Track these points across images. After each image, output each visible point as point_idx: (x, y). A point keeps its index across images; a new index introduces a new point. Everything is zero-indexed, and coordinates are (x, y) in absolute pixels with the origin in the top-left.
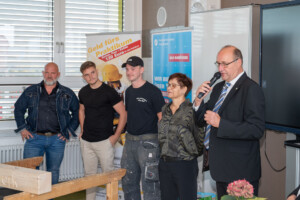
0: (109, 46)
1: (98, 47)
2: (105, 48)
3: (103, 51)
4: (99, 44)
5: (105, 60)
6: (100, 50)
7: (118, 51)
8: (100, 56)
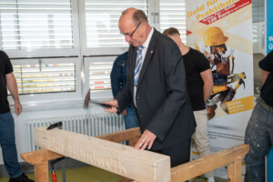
0: (212, 7)
1: (198, 10)
2: (206, 9)
3: (204, 14)
4: (200, 6)
5: (207, 23)
6: (201, 13)
7: (223, 12)
8: (201, 19)
